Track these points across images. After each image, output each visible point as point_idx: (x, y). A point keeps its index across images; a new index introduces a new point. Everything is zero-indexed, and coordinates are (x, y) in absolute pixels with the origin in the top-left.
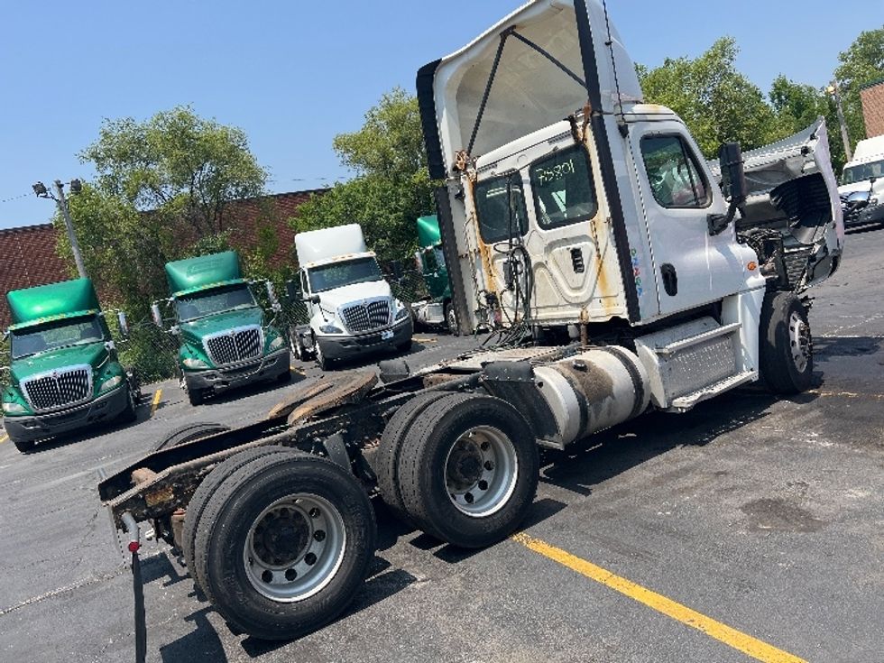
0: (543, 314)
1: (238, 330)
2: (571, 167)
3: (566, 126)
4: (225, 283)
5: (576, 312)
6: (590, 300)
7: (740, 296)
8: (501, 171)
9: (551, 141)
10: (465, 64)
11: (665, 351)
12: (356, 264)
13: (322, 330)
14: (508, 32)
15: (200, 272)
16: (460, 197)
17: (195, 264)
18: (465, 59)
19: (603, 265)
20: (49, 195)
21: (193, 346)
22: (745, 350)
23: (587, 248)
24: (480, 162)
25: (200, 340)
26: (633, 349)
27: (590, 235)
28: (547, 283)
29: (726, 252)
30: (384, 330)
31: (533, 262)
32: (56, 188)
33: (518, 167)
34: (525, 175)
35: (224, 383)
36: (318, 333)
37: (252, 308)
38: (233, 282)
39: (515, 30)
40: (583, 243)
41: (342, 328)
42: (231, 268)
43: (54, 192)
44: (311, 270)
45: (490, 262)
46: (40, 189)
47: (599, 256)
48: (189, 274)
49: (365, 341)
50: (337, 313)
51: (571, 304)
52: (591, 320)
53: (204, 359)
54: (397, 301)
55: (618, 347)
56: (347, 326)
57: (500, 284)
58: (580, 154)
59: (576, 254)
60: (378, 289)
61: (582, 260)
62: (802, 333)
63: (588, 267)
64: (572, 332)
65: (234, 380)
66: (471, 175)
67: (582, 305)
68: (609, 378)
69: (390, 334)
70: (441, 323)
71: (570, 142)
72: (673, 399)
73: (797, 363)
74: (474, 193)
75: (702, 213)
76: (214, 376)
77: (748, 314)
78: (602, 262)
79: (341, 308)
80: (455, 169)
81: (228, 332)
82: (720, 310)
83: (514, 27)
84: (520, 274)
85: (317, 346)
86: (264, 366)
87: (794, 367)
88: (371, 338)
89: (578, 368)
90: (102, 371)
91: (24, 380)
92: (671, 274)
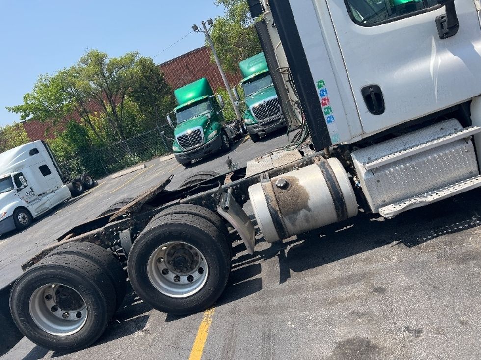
1: (267, 100)
20: (200, 30)
32: (202, 26)
35: (263, 131)
43: (202, 28)
46: (195, 28)
53: (252, 118)
68: (305, 194)
76: (257, 127)
89: (280, 187)
90: (207, 128)
91: (177, 136)
92: (375, 94)
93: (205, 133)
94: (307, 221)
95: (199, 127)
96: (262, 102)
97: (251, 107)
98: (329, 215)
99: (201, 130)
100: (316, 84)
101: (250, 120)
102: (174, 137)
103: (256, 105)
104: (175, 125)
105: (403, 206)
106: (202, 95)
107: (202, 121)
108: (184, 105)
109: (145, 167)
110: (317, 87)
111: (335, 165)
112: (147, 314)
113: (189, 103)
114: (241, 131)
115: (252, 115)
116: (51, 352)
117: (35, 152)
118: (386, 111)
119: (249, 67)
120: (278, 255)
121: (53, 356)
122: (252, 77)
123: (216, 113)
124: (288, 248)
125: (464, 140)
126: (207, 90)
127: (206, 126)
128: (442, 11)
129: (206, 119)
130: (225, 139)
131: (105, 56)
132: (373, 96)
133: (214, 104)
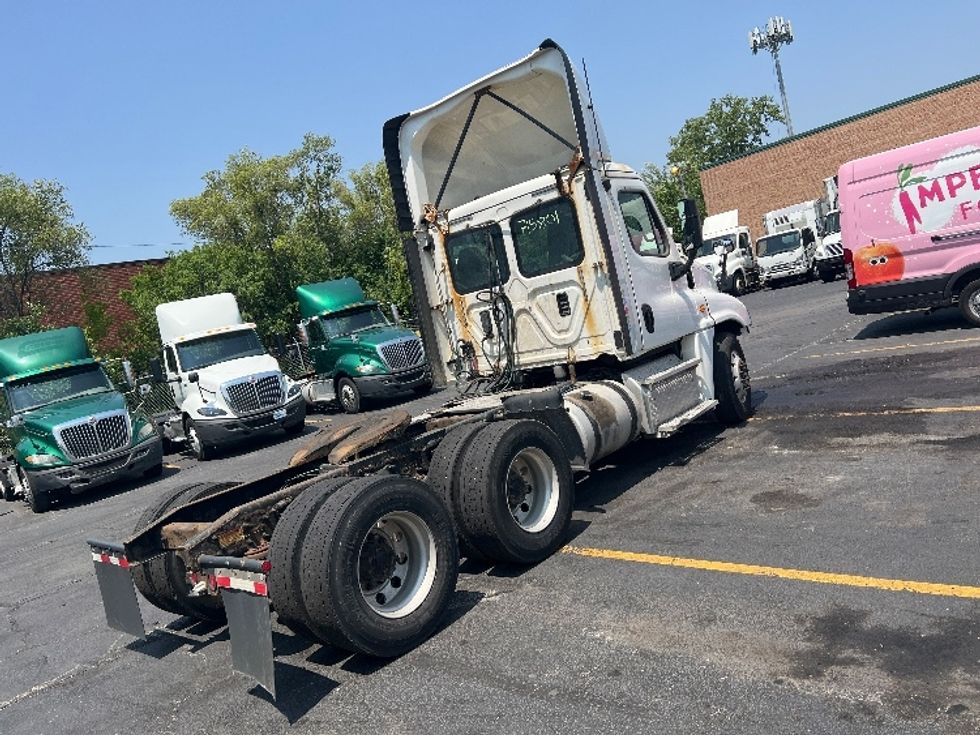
0: (524, 359)
1: (99, 416)
2: (557, 218)
3: (550, 180)
4: (72, 364)
5: (563, 353)
6: (578, 340)
7: (697, 334)
8: (479, 223)
9: (534, 194)
10: (433, 120)
11: (647, 383)
12: (234, 337)
13: (199, 412)
14: (483, 91)
15: (38, 351)
16: (430, 248)
17: (29, 342)
18: (435, 115)
19: (591, 307)
21: (40, 438)
22: (702, 381)
23: (573, 293)
24: (453, 214)
25: (50, 431)
26: (621, 381)
27: (576, 279)
28: (530, 329)
29: (685, 297)
30: (275, 409)
31: (515, 308)
33: (497, 221)
34: (505, 227)
36: (195, 416)
37: (106, 392)
38: (81, 362)
39: (490, 90)
40: (571, 288)
41: (226, 408)
42: (77, 346)
44: (178, 346)
45: (465, 312)
47: (586, 300)
48: (22, 354)
49: (254, 423)
50: (218, 392)
51: (558, 347)
52: (578, 360)
53: (57, 454)
54: (287, 377)
55: (612, 381)
56: (232, 406)
57: (477, 333)
58: (565, 206)
59: (562, 299)
60: (264, 364)
61: (568, 304)
62: (741, 368)
63: (575, 309)
64: (559, 372)
65: (98, 477)
66: (442, 228)
67: (569, 346)
68: (611, 407)
69: (283, 413)
70: (332, 401)
71: (554, 195)
72: (659, 425)
73: (739, 395)
74: (446, 245)
75: (664, 261)
77: (704, 351)
78: (589, 305)
79: (223, 386)
80: (424, 221)
81: (88, 419)
82: (680, 348)
83: (489, 87)
84: (502, 320)
85: (193, 433)
86: (133, 457)
87: (737, 400)
88: (259, 419)
132: (648, 314)
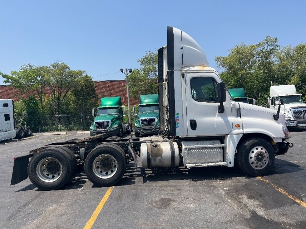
4: (153, 103)
7: (229, 136)
15: (148, 99)
22: (228, 154)
29: (226, 120)
32: (126, 71)
35: (143, 132)
42: (156, 99)
43: (125, 72)
46: (122, 71)
68: (162, 151)
72: (188, 164)
76: (140, 130)
77: (231, 143)
82: (224, 139)
89: (153, 146)
90: (114, 122)
91: (95, 121)
92: (194, 123)
93: (111, 124)
94: (160, 162)
95: (109, 120)
96: (146, 118)
97: (140, 119)
98: (168, 163)
99: (110, 122)
100: (176, 114)
101: (137, 124)
102: (93, 121)
103: (143, 118)
104: (95, 115)
105: (194, 165)
106: (116, 104)
107: (112, 118)
108: (104, 107)
109: (66, 134)
110: (176, 118)
111: (175, 145)
112: (83, 184)
113: (107, 107)
114: (130, 130)
115: (140, 123)
116: (37, 188)
117: (6, 105)
118: (196, 130)
119: (145, 99)
120: (143, 176)
121: (37, 190)
122: (145, 104)
123: (120, 116)
124: (148, 175)
125: (220, 148)
126: (120, 103)
127: (113, 121)
128: (219, 104)
129: (114, 117)
130: (121, 131)
131: (67, 67)
132: (193, 123)
133: (120, 111)
